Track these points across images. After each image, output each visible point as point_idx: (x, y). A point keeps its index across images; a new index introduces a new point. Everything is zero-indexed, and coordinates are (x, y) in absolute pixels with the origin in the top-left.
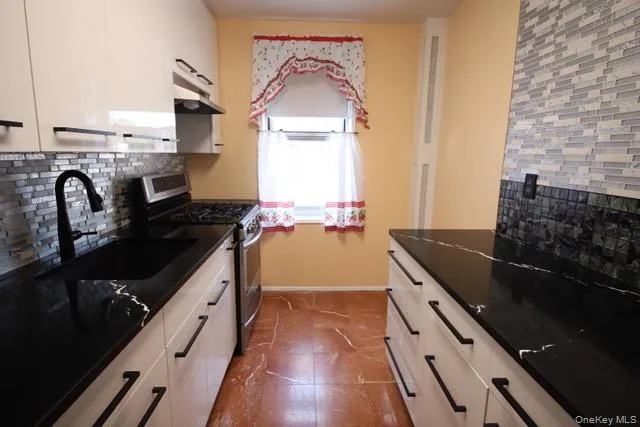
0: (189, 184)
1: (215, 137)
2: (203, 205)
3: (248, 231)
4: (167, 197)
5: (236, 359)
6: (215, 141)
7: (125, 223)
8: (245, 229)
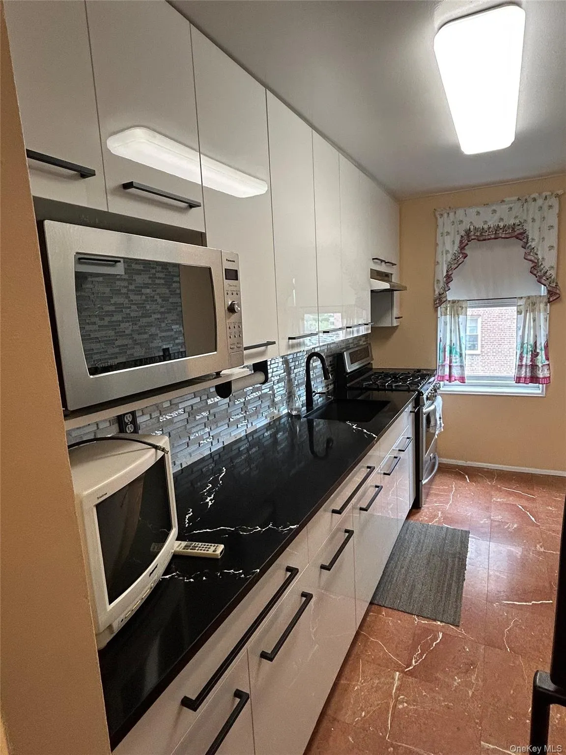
0: (372, 356)
1: (396, 312)
2: (385, 374)
3: (428, 399)
4: (357, 367)
5: (413, 510)
6: (395, 315)
7: (331, 387)
8: (425, 396)
